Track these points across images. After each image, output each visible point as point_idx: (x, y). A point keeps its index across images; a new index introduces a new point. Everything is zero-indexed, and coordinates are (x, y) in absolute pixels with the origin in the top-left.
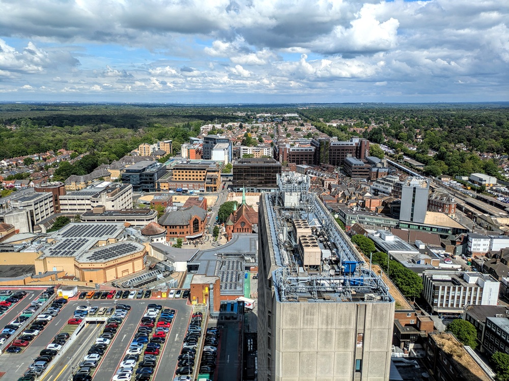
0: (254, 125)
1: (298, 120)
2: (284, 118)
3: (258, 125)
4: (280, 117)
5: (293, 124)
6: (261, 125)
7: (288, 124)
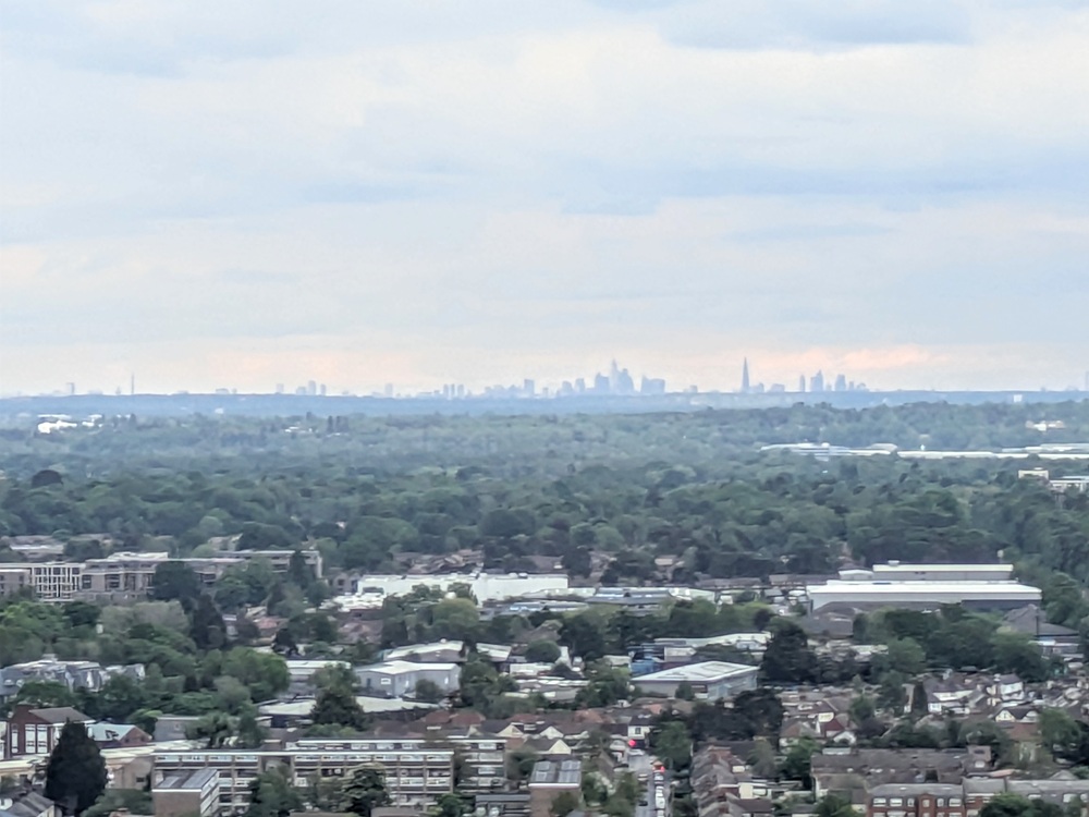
0: (303, 751)
1: (1028, 667)
2: (789, 637)
3: (363, 751)
4: (730, 623)
5: (954, 737)
6: (411, 751)
7: (870, 734)
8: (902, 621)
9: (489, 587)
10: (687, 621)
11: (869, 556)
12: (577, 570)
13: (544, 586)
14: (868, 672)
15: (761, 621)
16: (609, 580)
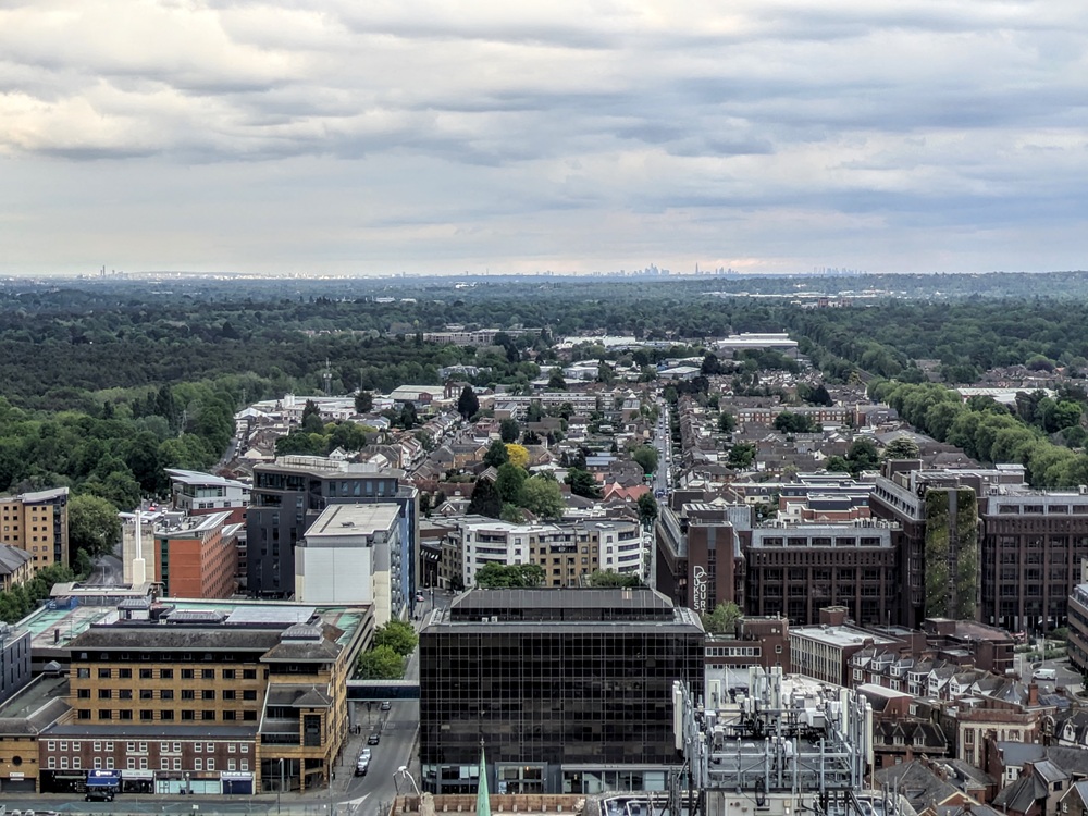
0: (545, 397)
1: (793, 368)
2: (711, 358)
3: (566, 397)
4: (691, 353)
5: (768, 392)
6: (582, 397)
7: (739, 391)
8: (751, 353)
9: (609, 341)
10: (676, 353)
11: (739, 331)
12: (639, 335)
13: (628, 341)
14: (738, 370)
15: (702, 353)
16: (649, 339)
